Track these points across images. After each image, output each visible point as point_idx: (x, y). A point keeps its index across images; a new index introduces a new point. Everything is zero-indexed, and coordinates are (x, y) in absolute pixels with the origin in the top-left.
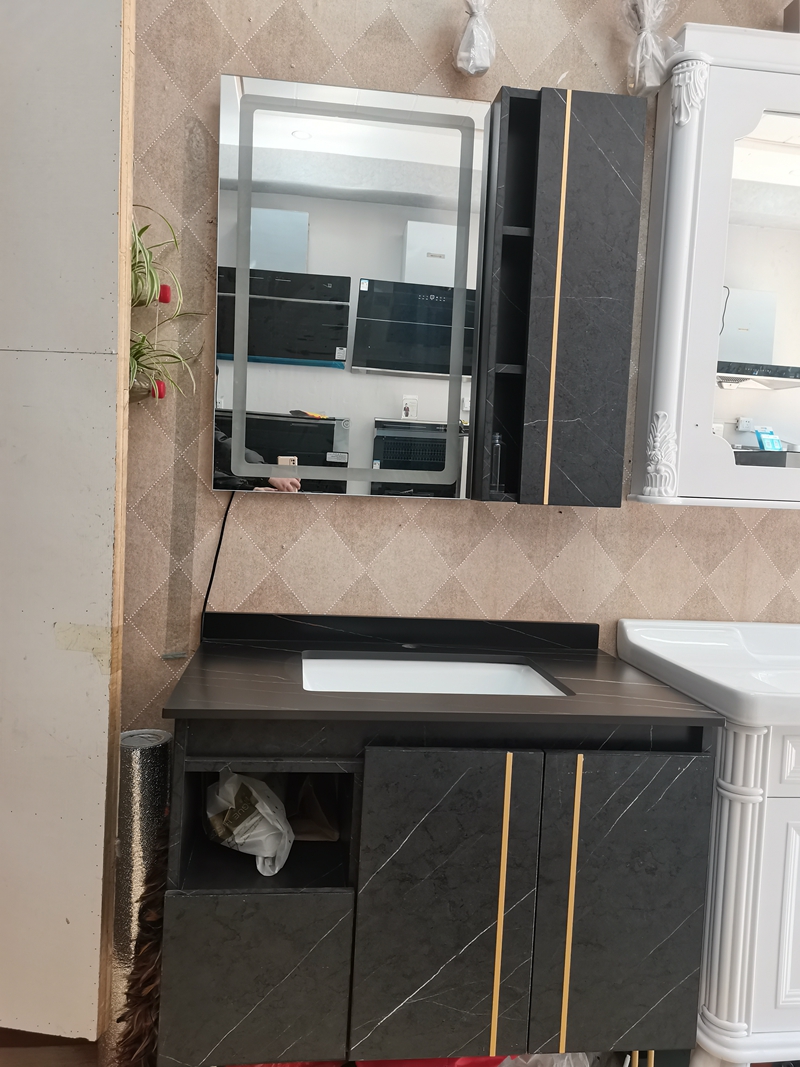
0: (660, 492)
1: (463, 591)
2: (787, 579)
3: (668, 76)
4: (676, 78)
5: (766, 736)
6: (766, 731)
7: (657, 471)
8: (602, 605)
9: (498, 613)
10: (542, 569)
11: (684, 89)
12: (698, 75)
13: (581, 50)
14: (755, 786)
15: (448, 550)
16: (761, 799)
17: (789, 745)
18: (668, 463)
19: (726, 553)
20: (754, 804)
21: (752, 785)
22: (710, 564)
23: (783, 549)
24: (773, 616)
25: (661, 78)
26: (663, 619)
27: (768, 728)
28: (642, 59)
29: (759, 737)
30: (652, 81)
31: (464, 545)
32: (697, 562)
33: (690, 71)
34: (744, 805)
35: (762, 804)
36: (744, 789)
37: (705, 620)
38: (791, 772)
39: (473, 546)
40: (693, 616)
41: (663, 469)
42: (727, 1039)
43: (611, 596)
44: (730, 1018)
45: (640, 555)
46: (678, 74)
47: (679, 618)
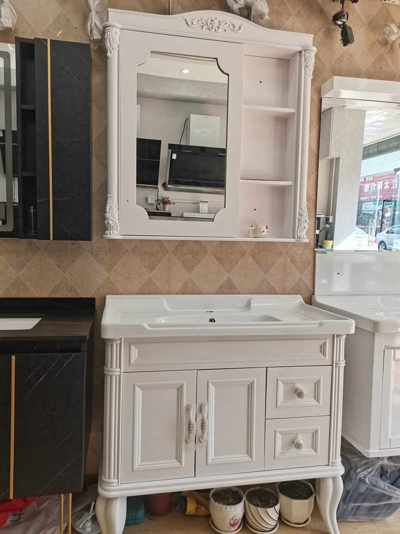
0: (110, 233)
1: (24, 284)
2: (190, 273)
3: (103, 33)
4: (106, 34)
5: (120, 344)
6: (120, 342)
7: (108, 223)
8: (98, 289)
9: (43, 294)
10: (65, 272)
11: (108, 40)
12: (114, 34)
13: (68, 20)
14: (116, 367)
15: (14, 264)
16: (119, 373)
17: (133, 348)
18: (114, 219)
19: (159, 262)
20: (116, 376)
21: (115, 367)
22: (152, 268)
23: (187, 259)
24: (184, 292)
25: (101, 35)
26: (129, 294)
27: (121, 339)
28: (91, 25)
29: (117, 344)
30: (97, 36)
31: (23, 261)
32: (145, 267)
33: (110, 32)
34: (111, 377)
35: (120, 376)
36: (111, 369)
37: (150, 294)
38: (135, 360)
39: (28, 261)
40: (144, 292)
41: (110, 222)
42: (112, 488)
43: (102, 284)
44: (109, 478)
45: (116, 264)
46: (107, 32)
47: (137, 294)
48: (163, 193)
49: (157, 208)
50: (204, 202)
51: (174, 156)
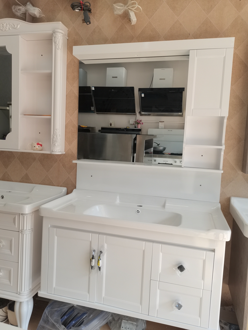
48: (139, 117)
49: (135, 126)
50: (162, 122)
51: (143, 95)
